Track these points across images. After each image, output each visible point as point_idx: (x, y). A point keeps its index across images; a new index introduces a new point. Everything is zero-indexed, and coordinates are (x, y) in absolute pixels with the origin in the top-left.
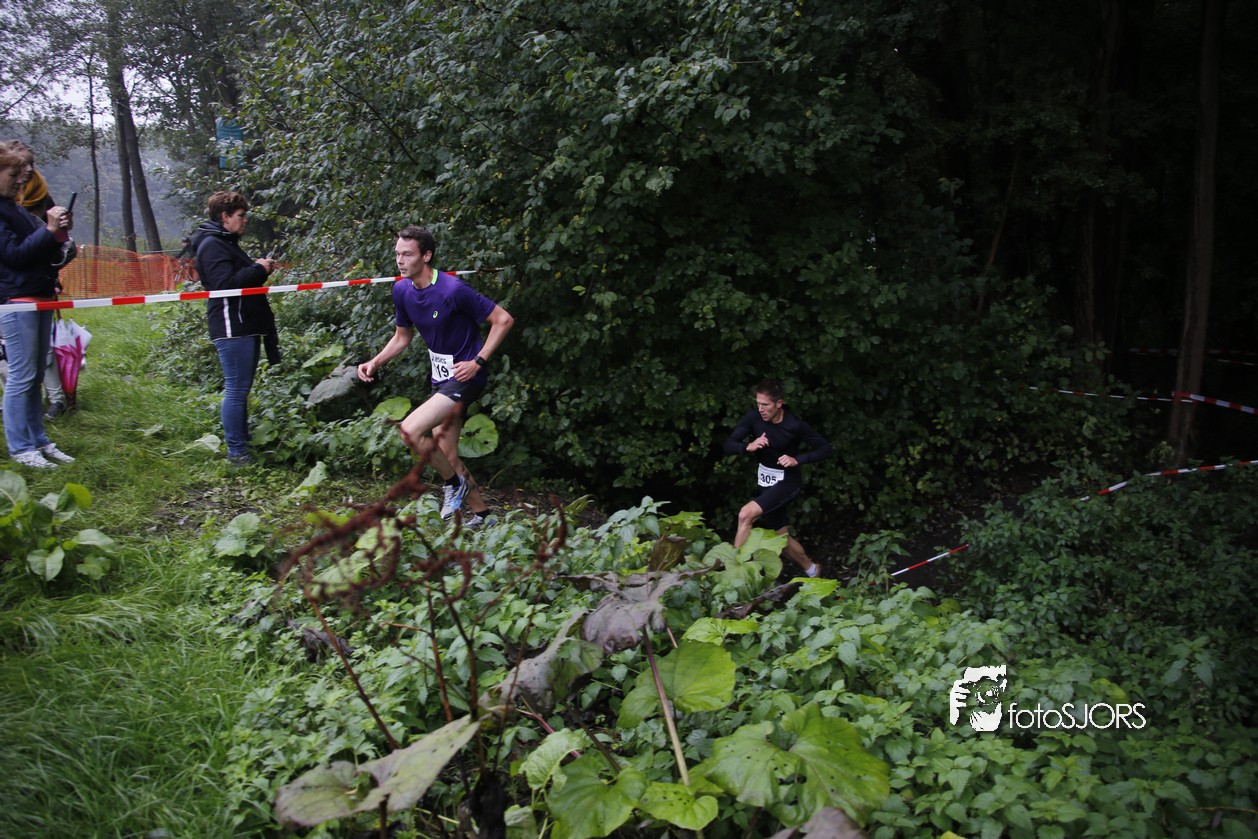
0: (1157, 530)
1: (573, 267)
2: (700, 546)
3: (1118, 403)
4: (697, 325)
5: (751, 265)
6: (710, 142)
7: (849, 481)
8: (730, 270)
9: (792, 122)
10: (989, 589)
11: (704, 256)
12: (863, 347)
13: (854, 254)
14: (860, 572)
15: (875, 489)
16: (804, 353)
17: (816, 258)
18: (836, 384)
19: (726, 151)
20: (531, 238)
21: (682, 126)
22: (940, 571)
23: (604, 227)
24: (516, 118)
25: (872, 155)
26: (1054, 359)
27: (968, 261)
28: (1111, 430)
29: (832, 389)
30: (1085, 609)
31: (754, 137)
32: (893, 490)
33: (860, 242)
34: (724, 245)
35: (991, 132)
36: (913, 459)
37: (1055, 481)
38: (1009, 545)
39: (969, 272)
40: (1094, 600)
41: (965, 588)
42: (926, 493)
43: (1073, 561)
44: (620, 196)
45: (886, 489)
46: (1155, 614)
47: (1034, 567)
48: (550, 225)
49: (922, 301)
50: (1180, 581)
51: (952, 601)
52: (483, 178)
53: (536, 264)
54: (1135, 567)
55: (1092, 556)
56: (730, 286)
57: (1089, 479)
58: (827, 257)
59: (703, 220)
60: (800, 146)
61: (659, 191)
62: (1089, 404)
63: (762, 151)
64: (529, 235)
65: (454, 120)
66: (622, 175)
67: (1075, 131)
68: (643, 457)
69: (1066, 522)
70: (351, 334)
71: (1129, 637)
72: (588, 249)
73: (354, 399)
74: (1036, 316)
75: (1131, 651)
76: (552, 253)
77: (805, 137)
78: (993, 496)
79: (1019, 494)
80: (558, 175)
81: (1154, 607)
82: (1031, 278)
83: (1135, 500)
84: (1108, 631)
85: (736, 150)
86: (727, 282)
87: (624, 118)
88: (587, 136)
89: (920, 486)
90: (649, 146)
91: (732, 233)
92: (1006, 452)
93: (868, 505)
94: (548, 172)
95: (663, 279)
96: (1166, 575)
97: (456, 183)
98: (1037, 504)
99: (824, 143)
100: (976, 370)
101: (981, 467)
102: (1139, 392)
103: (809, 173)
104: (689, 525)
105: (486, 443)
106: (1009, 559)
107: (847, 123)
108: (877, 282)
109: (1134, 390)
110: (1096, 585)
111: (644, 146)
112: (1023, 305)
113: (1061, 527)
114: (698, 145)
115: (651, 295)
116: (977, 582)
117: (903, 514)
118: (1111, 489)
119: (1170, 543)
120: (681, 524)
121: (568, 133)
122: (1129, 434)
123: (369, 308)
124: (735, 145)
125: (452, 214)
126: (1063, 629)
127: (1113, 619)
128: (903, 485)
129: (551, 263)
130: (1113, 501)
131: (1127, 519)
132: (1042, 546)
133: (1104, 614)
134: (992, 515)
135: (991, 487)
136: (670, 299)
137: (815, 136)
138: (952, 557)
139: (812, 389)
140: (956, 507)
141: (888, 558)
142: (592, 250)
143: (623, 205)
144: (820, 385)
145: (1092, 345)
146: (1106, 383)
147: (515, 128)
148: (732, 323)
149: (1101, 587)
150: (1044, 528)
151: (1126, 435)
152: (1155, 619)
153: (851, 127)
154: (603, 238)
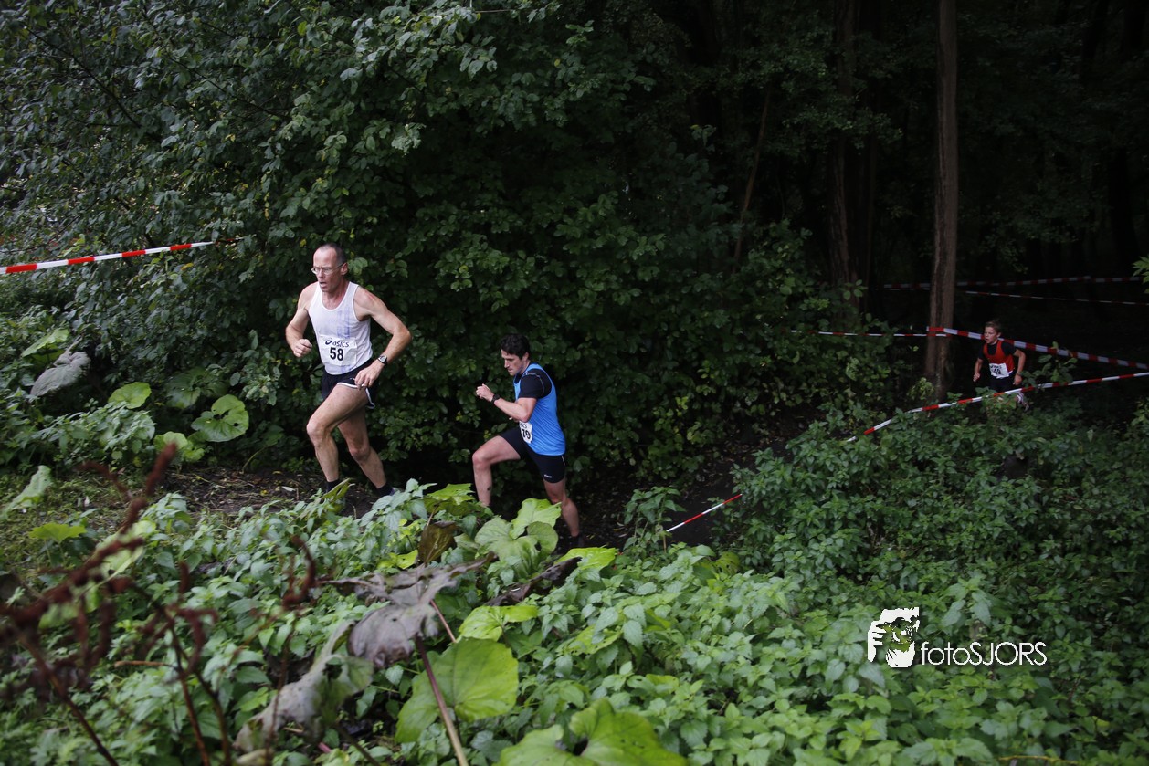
0: (923, 465)
1: (319, 234)
2: (471, 521)
3: (876, 342)
4: (453, 287)
5: (506, 222)
6: (456, 96)
7: (618, 436)
8: (484, 228)
9: (540, 72)
10: (765, 537)
11: (457, 215)
12: (623, 299)
13: (609, 206)
14: (637, 531)
15: (645, 443)
16: (564, 309)
17: (571, 212)
18: (599, 339)
19: (473, 104)
20: (271, 204)
21: (426, 81)
22: (715, 522)
23: (349, 190)
24: (247, 74)
25: (624, 103)
26: (813, 301)
27: (724, 208)
28: (871, 368)
29: (595, 344)
30: (859, 549)
31: (502, 88)
32: (663, 442)
33: (615, 194)
34: (477, 203)
35: (740, 77)
36: (681, 410)
37: (824, 424)
38: (782, 491)
39: (727, 219)
40: (868, 540)
41: (741, 537)
42: (697, 443)
43: (845, 503)
44: (365, 155)
45: (656, 442)
46: (927, 550)
47: (808, 512)
48: (291, 189)
49: (680, 250)
50: (948, 515)
51: (730, 553)
52: (213, 142)
53: (278, 232)
54: (904, 504)
55: (863, 496)
56: (485, 245)
57: (854, 419)
58: (583, 210)
59: (453, 177)
60: (550, 97)
61: (406, 150)
62: (849, 344)
63: (511, 105)
64: (268, 200)
65: (177, 78)
66: (365, 134)
67: (822, 73)
68: (406, 428)
69: (835, 464)
70: (76, 317)
71: (904, 575)
72: (333, 213)
73: (86, 387)
74: (793, 259)
75: (907, 589)
76: (295, 219)
77: (555, 88)
78: (762, 442)
79: (787, 439)
80: (296, 135)
81: (926, 543)
82: (786, 222)
83: (900, 438)
84: (884, 570)
85: (484, 104)
86: (482, 241)
87: (364, 72)
88: (325, 93)
89: (690, 436)
90: (393, 102)
91: (484, 190)
92: (773, 398)
93: (639, 459)
94: (285, 132)
95: (416, 241)
96: (935, 510)
97: (185, 147)
98: (806, 448)
99: (574, 93)
100: (738, 317)
101: (748, 413)
102: (896, 329)
103: (560, 125)
104: (458, 501)
105: (236, 425)
106: (782, 505)
107: (597, 71)
108: (634, 234)
109: (891, 325)
110: (869, 525)
111: (387, 101)
112: (780, 250)
113: (832, 470)
114: (444, 100)
115: (403, 258)
116: (752, 531)
117: (675, 465)
118: (876, 428)
119: (936, 477)
120: (451, 500)
121: (304, 90)
122: (888, 371)
123: (95, 287)
124: (483, 98)
125: (183, 180)
126: (841, 572)
127: (887, 559)
128: (672, 436)
129: (293, 230)
130: (880, 440)
131: (893, 457)
132: (814, 490)
133: (878, 553)
134: (763, 461)
135: (759, 432)
136: (424, 260)
137: (565, 86)
138: (727, 507)
139: (575, 346)
140: (726, 455)
141: (664, 516)
142: (338, 215)
143: (368, 165)
144: (583, 341)
145: (849, 285)
146: (864, 322)
147: (247, 85)
148: (490, 283)
149: (873, 527)
150: (814, 472)
151: (885, 372)
152: (927, 554)
153: (601, 75)
154: (349, 201)
